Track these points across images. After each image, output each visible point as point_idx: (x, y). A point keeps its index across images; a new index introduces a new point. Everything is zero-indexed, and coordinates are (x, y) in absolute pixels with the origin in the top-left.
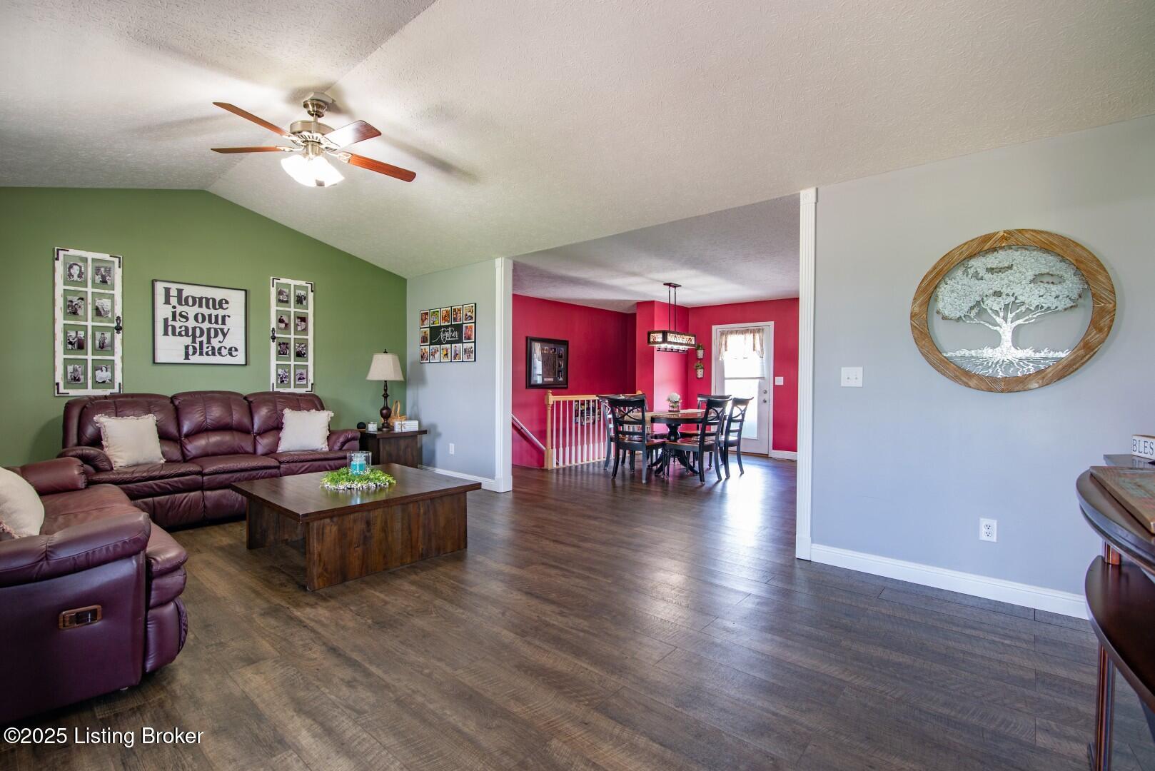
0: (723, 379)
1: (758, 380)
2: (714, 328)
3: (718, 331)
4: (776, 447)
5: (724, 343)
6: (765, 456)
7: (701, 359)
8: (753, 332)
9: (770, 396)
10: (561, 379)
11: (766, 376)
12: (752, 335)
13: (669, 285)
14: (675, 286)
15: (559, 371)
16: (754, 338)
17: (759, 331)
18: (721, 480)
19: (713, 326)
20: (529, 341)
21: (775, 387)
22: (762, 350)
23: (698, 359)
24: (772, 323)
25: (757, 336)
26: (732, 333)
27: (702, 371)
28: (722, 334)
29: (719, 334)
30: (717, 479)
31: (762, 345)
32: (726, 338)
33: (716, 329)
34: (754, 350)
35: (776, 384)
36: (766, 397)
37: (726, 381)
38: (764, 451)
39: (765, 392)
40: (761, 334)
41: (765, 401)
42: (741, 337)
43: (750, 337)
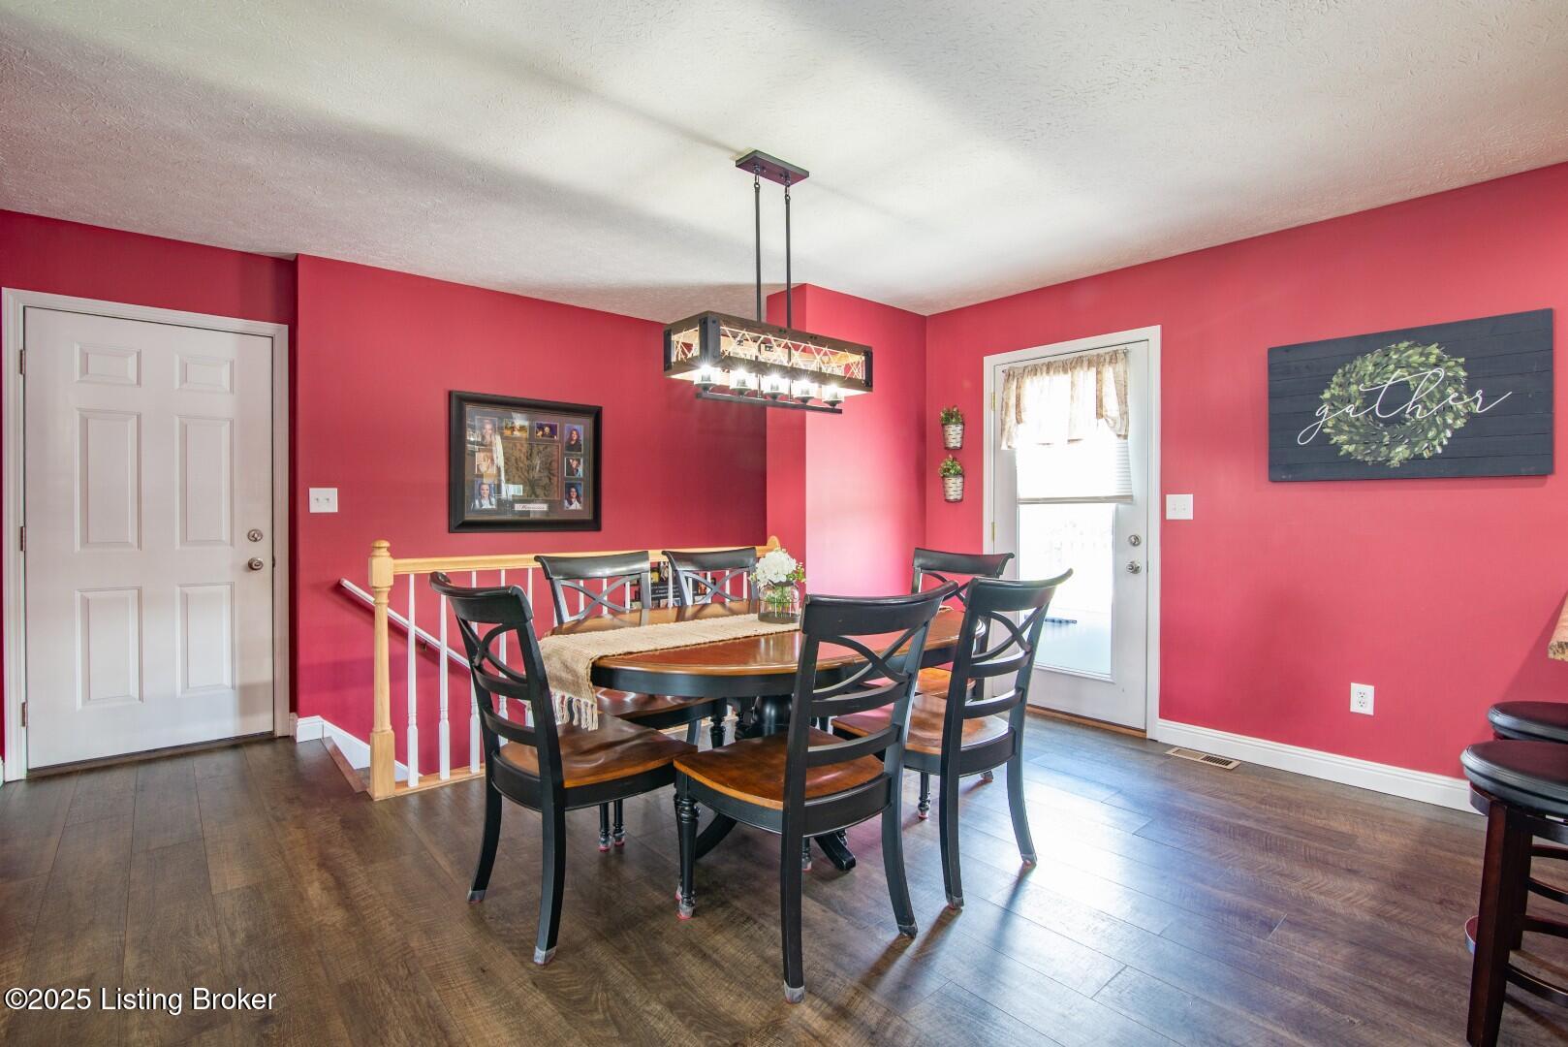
0: (1014, 502)
1: (1113, 506)
2: (989, 362)
3: (999, 369)
4: (1171, 709)
5: (1012, 401)
6: (1135, 738)
7: (955, 449)
8: (1095, 362)
9: (1151, 555)
10: (576, 506)
11: (1137, 491)
12: (1094, 370)
13: (754, 163)
14: (787, 175)
15: (569, 486)
16: (1099, 381)
17: (1113, 358)
18: (912, 935)
19: (986, 359)
20: (454, 402)
21: (1168, 527)
22: (1124, 414)
23: (947, 448)
24: (1153, 333)
25: (1109, 373)
26: (1035, 370)
27: (959, 480)
28: (1009, 376)
29: (1001, 377)
30: (890, 934)
31: (1123, 400)
32: (1018, 387)
33: (993, 365)
34: (1099, 415)
35: (1169, 516)
36: (1138, 555)
37: (1023, 509)
38: (1131, 718)
39: (1136, 541)
40: (1120, 367)
41: (1134, 569)
42: (1060, 381)
43: (1086, 377)
